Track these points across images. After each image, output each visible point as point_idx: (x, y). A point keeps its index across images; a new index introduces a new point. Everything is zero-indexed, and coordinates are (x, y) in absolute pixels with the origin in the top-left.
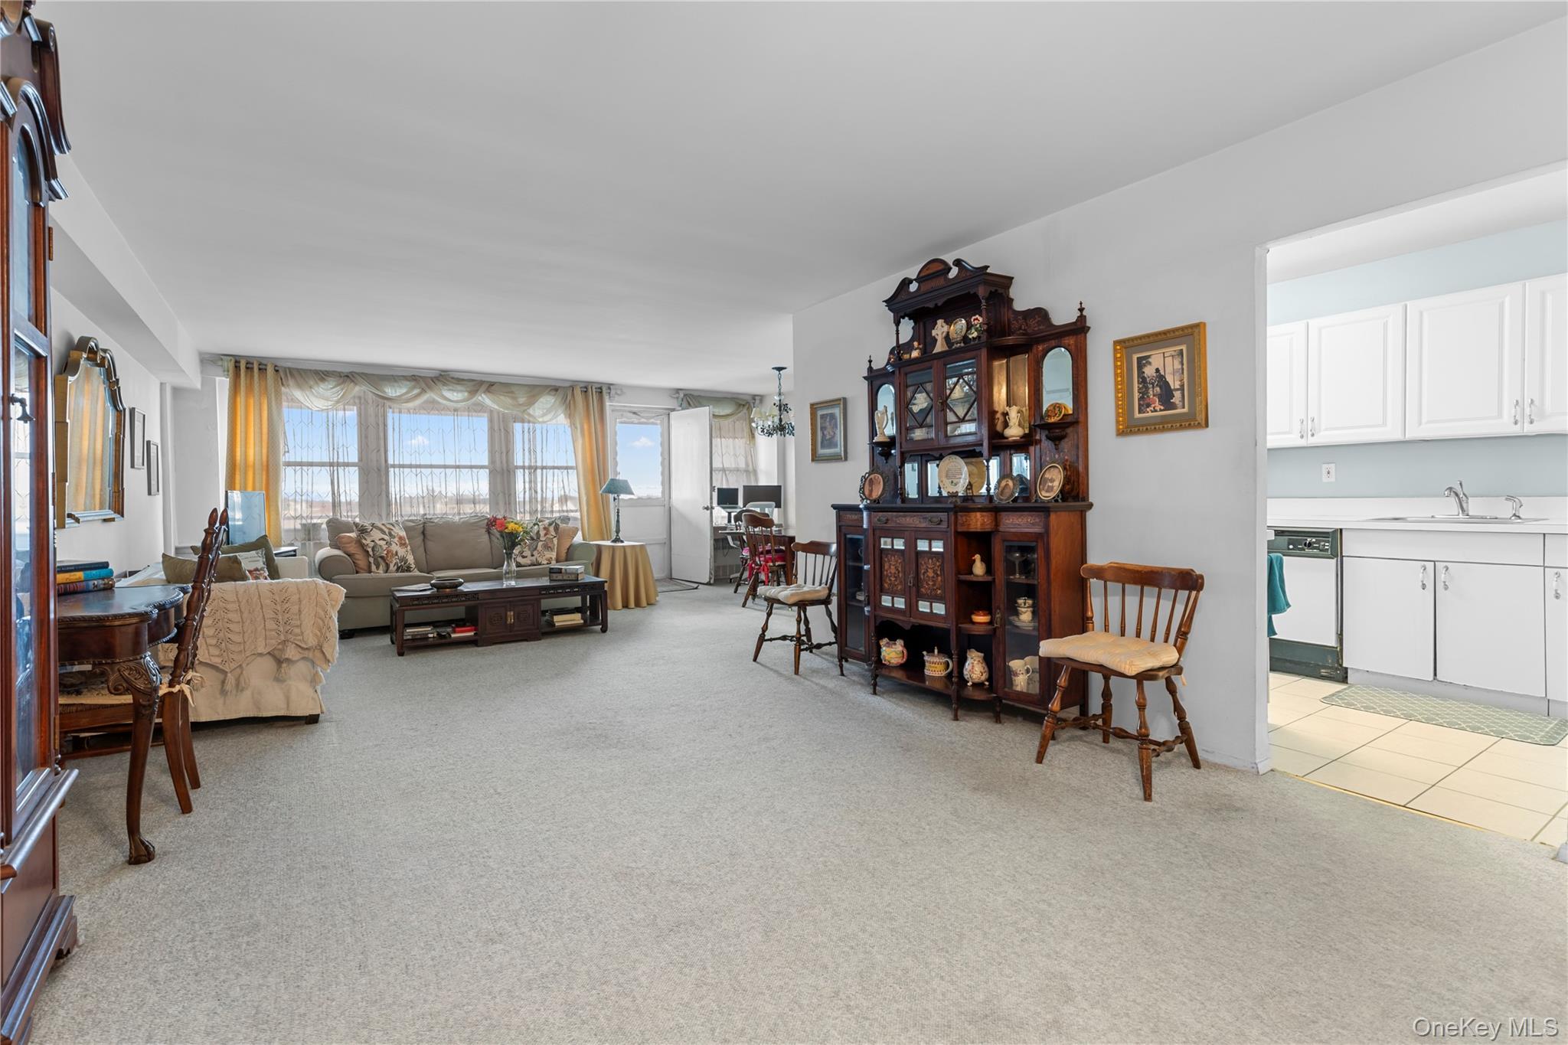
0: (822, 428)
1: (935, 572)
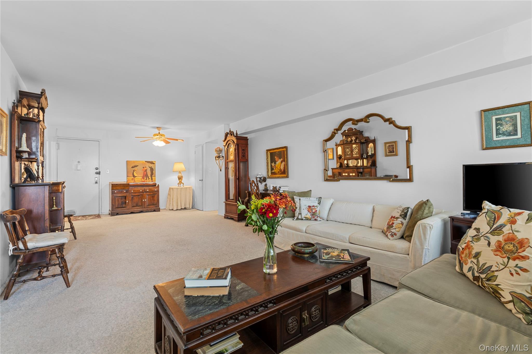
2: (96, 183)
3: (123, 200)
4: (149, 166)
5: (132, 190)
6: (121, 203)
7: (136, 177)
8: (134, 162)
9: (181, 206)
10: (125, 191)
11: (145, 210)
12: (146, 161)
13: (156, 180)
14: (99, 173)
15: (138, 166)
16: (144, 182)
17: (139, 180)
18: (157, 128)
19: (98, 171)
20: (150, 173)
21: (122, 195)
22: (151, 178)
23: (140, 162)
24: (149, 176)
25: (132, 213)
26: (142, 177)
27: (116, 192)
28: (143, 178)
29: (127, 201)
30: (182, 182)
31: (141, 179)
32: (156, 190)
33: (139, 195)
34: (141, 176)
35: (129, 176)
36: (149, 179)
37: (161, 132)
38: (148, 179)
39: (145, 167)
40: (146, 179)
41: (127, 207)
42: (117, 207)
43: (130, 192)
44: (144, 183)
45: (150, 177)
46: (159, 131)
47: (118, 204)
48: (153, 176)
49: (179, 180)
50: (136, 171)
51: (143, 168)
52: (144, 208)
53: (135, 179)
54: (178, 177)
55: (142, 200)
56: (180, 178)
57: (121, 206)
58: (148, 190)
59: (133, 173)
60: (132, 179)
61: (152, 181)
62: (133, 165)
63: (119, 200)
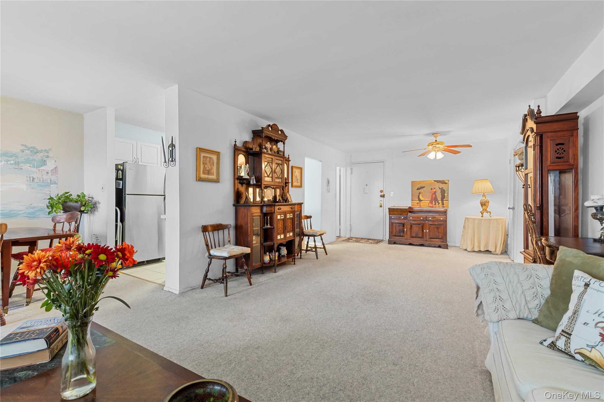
0: (203, 163)
1: (291, 224)
2: (381, 206)
3: (401, 227)
4: (439, 187)
5: (411, 217)
6: (398, 230)
7: (422, 200)
8: (420, 182)
9: (479, 246)
10: (403, 218)
11: (426, 244)
12: (435, 181)
13: (449, 206)
14: (383, 196)
15: (424, 187)
16: (432, 207)
17: (425, 205)
18: (433, 134)
19: (382, 194)
20: (441, 196)
21: (400, 222)
22: (442, 203)
23: (427, 182)
24: (438, 200)
25: (410, 244)
26: (430, 201)
27: (393, 217)
28: (432, 203)
29: (405, 230)
30: (488, 209)
31: (429, 204)
32: (442, 219)
33: (419, 223)
34: (428, 200)
35: (414, 200)
36: (439, 203)
37: (439, 139)
38: (437, 204)
39: (433, 188)
40: (435, 204)
41: (405, 237)
42: (394, 234)
43: (408, 219)
44: (432, 209)
45: (440, 202)
46: (436, 139)
47: (396, 232)
48: (444, 200)
49: (482, 207)
50: (422, 193)
51: (432, 189)
52: (426, 241)
53: (421, 203)
54: (480, 202)
55: (423, 231)
56: (483, 204)
57: (399, 235)
58: (430, 219)
59: (419, 196)
60: (417, 204)
61: (443, 207)
62: (419, 186)
63: (397, 227)
